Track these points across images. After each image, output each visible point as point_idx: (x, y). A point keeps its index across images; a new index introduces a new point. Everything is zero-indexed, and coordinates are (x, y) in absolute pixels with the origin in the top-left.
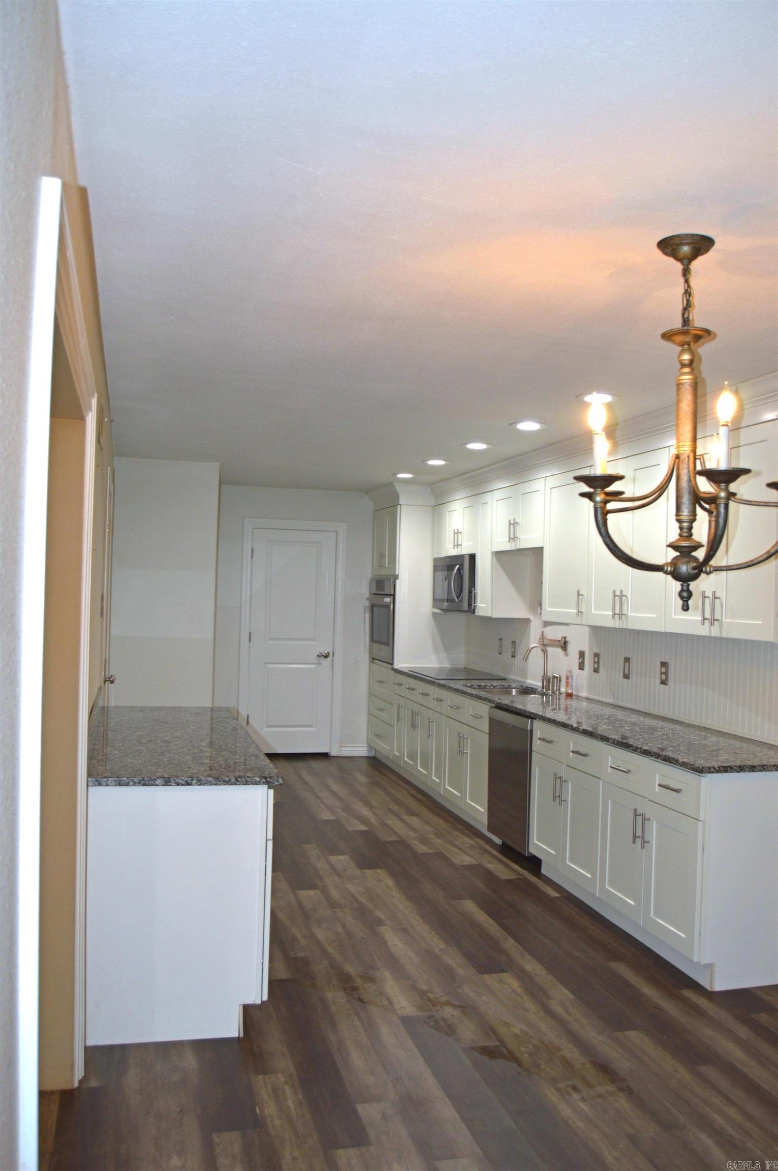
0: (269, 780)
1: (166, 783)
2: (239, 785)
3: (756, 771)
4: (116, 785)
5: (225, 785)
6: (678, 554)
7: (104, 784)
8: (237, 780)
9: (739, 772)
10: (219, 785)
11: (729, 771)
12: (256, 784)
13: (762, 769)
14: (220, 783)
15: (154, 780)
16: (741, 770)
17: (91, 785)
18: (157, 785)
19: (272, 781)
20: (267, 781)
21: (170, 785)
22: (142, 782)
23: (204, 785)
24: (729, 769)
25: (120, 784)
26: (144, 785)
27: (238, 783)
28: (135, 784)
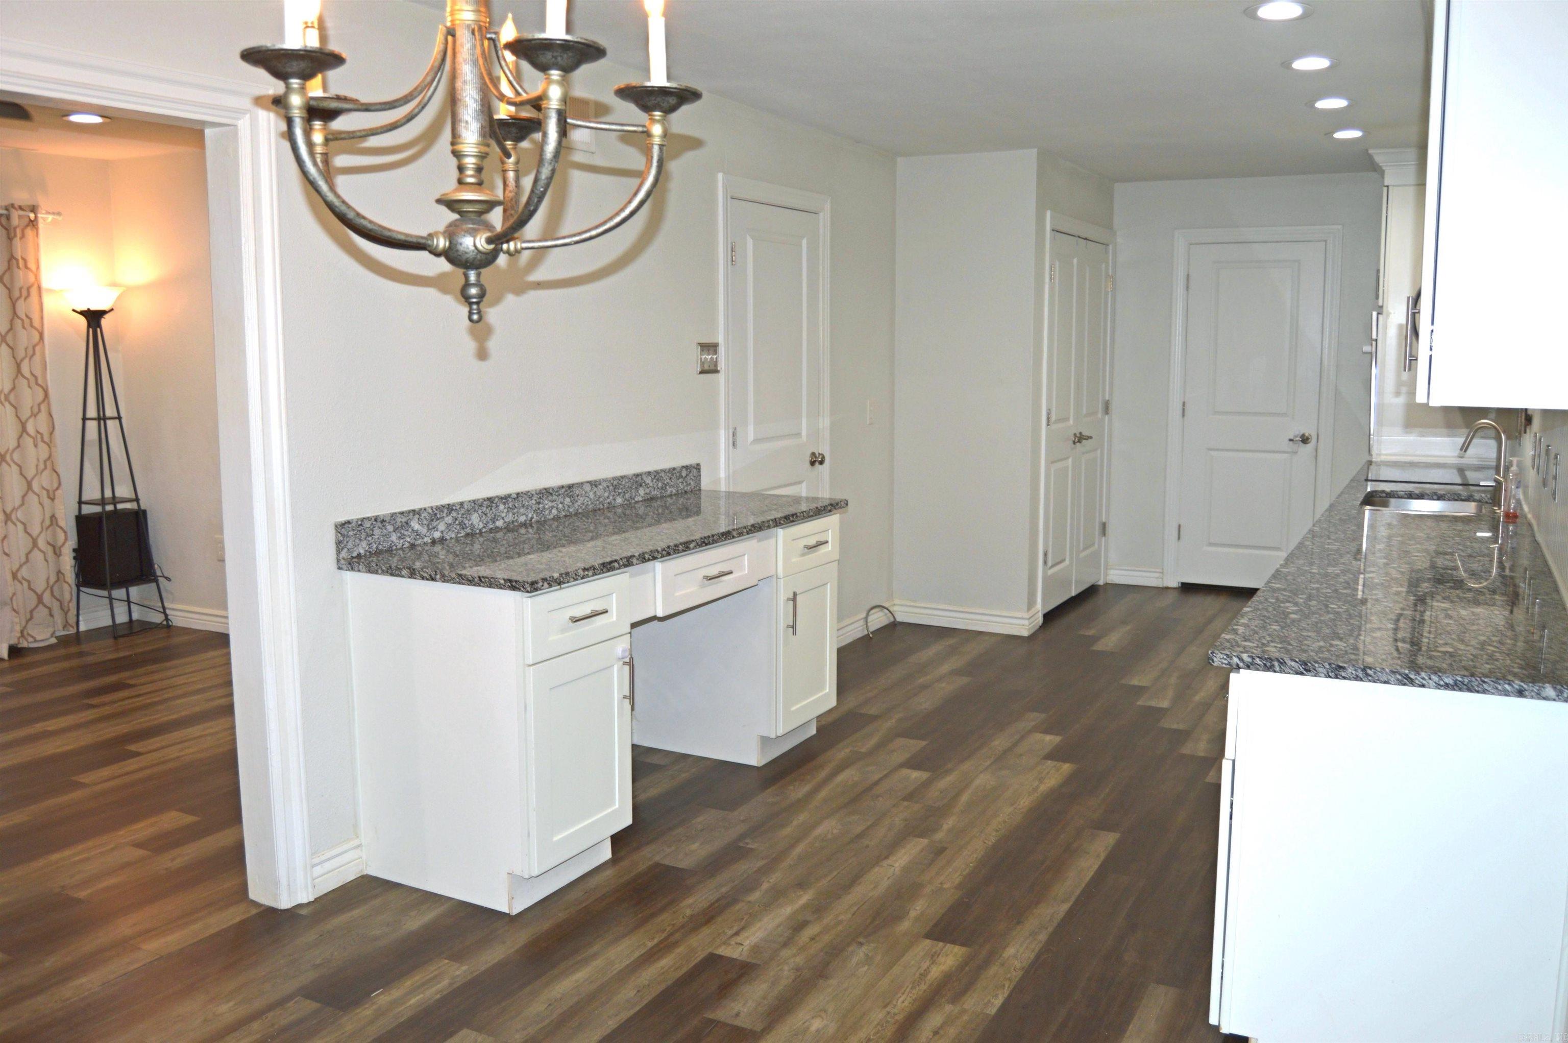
0: (514, 584)
1: (411, 575)
2: (483, 587)
3: (1344, 678)
4: (367, 572)
5: (469, 585)
6: (456, 216)
7: (356, 569)
8: (481, 581)
9: (1301, 674)
10: (463, 584)
11: (1278, 669)
12: (501, 588)
13: (1360, 674)
14: (464, 581)
15: (400, 569)
16: (1308, 671)
17: (346, 569)
18: (403, 576)
19: (517, 586)
20: (512, 585)
21: (415, 578)
22: (390, 572)
23: (448, 582)
24: (1276, 664)
25: (370, 571)
26: (392, 575)
27: (482, 584)
28: (383, 572)
